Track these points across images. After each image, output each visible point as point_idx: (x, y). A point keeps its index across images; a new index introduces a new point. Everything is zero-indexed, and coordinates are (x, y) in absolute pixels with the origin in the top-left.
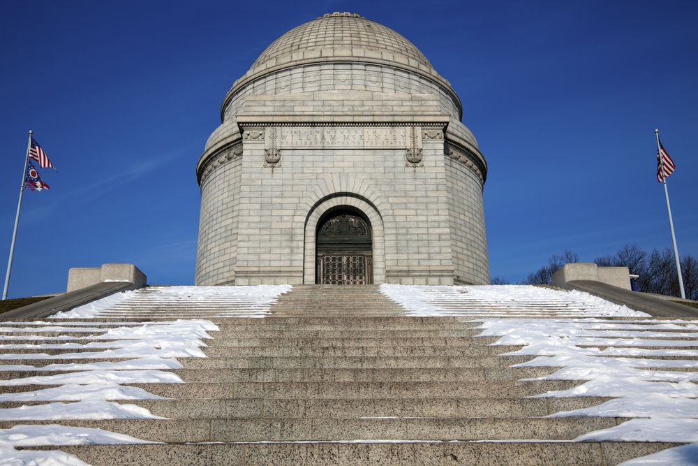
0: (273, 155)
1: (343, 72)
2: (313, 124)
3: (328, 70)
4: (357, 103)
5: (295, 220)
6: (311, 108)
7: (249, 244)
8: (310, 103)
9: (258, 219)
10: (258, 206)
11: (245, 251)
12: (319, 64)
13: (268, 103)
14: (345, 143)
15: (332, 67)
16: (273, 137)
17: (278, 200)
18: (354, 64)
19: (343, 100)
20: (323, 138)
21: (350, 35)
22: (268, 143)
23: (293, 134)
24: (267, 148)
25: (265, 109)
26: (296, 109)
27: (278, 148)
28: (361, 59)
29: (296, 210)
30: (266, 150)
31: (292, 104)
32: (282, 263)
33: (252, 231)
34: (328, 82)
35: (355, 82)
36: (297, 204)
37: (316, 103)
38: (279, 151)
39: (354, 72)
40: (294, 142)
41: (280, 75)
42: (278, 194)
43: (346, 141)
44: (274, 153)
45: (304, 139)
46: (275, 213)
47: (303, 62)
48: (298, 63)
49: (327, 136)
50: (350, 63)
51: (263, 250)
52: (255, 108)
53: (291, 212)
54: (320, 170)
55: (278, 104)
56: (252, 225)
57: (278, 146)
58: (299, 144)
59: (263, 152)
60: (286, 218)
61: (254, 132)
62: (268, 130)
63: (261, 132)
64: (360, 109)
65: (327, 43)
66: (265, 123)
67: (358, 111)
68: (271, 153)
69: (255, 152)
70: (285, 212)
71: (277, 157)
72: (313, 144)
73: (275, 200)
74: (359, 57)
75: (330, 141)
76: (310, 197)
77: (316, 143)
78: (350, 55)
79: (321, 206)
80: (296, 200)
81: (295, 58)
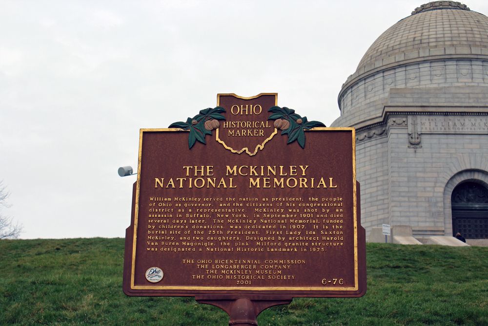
0: (415, 138)
1: (465, 67)
2: (446, 114)
3: (451, 66)
4: (480, 96)
5: (436, 190)
6: (443, 100)
7: (401, 209)
8: (443, 96)
9: (406, 189)
10: (406, 179)
11: (398, 214)
12: (444, 60)
13: (408, 95)
14: (473, 129)
15: (455, 63)
16: (414, 124)
17: (421, 175)
18: (473, 61)
19: (469, 93)
20: (455, 124)
21: (464, 32)
22: (410, 129)
23: (431, 121)
24: (410, 133)
25: (406, 100)
26: (431, 100)
27: (419, 133)
28: (479, 57)
29: (436, 182)
30: (409, 134)
31: (427, 96)
32: (427, 224)
33: (403, 199)
34: (452, 76)
35: (475, 76)
36: (436, 178)
37: (447, 96)
38: (419, 135)
39: (473, 67)
40: (432, 128)
41: (408, 68)
42: (420, 169)
43: (473, 127)
44: (416, 137)
45: (440, 125)
46: (419, 184)
47: (430, 58)
48: (426, 59)
49: (457, 122)
50: (470, 60)
51: (412, 214)
52: (397, 99)
53: (432, 184)
54: (453, 151)
55: (416, 96)
56: (403, 194)
57: (419, 130)
58: (436, 130)
59: (406, 136)
60: (429, 189)
61: (399, 120)
62: (410, 119)
63: (404, 119)
64: (483, 100)
65: (446, 39)
66: (407, 112)
67: (481, 102)
68: (413, 137)
69: (400, 136)
70: (427, 184)
71: (418, 140)
72: (447, 130)
73: (419, 175)
74: (477, 55)
75: (461, 128)
76: (446, 172)
77: (449, 129)
78: (470, 53)
79: (454, 180)
80: (435, 175)
81: (422, 55)
